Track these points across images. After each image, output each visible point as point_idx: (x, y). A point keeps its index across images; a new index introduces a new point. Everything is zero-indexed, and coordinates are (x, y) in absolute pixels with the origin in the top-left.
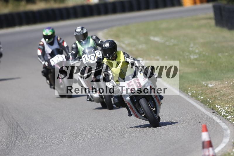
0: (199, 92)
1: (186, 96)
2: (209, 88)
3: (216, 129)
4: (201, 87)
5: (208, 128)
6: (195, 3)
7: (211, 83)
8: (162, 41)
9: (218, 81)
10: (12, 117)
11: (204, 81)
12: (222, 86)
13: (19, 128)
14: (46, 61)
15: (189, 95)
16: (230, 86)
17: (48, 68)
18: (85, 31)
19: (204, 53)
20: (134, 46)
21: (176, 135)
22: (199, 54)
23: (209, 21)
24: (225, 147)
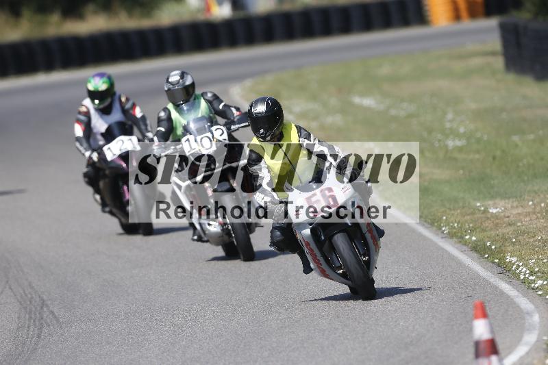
0: (467, 225)
1: (437, 234)
2: (489, 216)
3: (507, 310)
4: (473, 214)
5: (487, 309)
6: (457, 17)
7: (495, 203)
8: (382, 107)
9: (511, 200)
10: (30, 284)
11: (479, 200)
12: (520, 210)
13: (45, 309)
14: (93, 150)
15: (443, 232)
16: (540, 212)
17: (98, 165)
18: (188, 81)
19: (478, 135)
20: (315, 118)
21: (414, 326)
22: (468, 136)
23: (491, 59)
24: (527, 353)
